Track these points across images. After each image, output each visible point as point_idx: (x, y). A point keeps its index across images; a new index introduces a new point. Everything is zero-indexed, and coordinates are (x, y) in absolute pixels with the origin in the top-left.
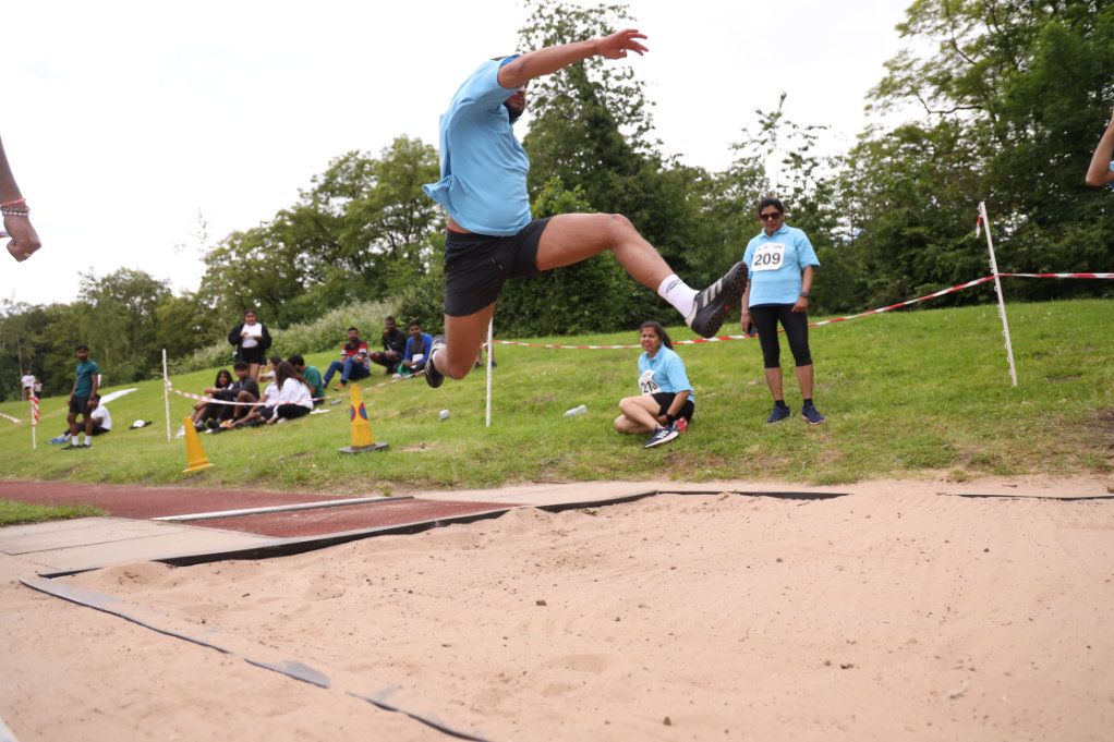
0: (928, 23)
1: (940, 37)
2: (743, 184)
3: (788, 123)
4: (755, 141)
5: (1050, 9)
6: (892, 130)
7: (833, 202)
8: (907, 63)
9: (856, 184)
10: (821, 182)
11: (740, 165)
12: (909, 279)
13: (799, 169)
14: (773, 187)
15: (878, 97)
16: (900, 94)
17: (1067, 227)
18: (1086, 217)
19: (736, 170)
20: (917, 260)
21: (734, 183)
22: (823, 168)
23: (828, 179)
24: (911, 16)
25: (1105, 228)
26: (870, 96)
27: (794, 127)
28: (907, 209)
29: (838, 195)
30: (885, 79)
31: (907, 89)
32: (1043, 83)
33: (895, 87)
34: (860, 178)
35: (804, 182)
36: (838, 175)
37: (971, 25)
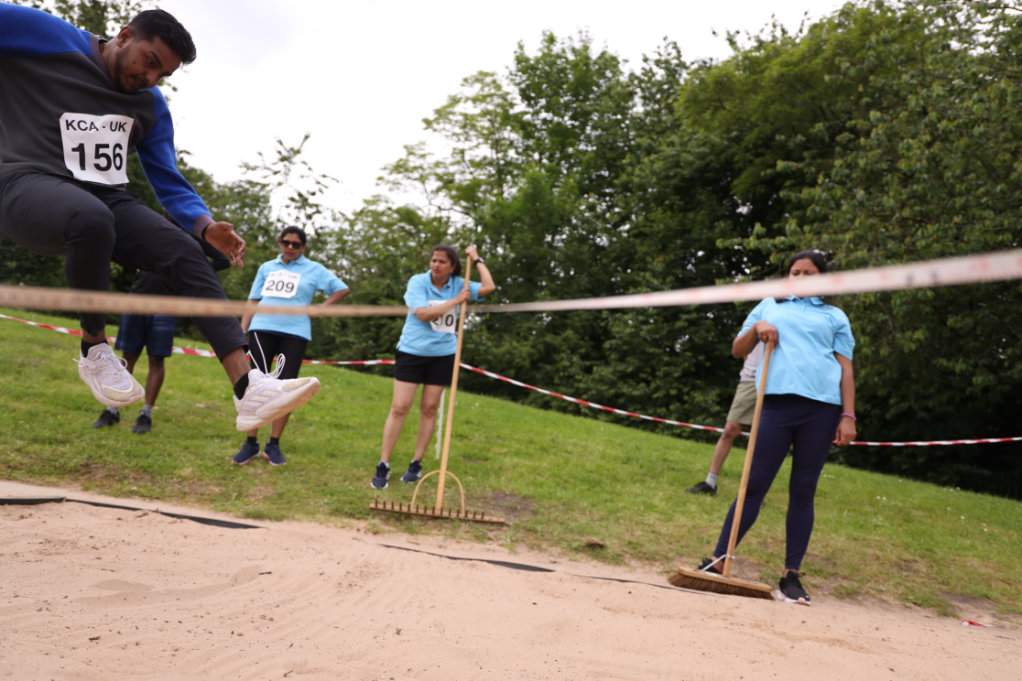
0: (448, 127)
1: (454, 144)
2: (244, 205)
3: (304, 163)
4: (268, 169)
5: (536, 156)
6: (394, 207)
7: (325, 253)
8: (422, 152)
9: (350, 244)
10: (320, 231)
11: (247, 186)
12: (374, 344)
13: (303, 211)
14: (273, 218)
15: (391, 173)
16: (409, 178)
17: (506, 337)
18: (522, 334)
19: (241, 189)
20: (385, 330)
21: (235, 201)
22: (325, 218)
23: (327, 230)
24: (436, 116)
25: (533, 347)
26: (385, 169)
27: (310, 169)
28: (387, 281)
29: (332, 247)
30: (401, 160)
31: (416, 175)
32: (517, 214)
33: (407, 170)
34: (355, 239)
35: (304, 225)
36: (337, 229)
37: (479, 144)
